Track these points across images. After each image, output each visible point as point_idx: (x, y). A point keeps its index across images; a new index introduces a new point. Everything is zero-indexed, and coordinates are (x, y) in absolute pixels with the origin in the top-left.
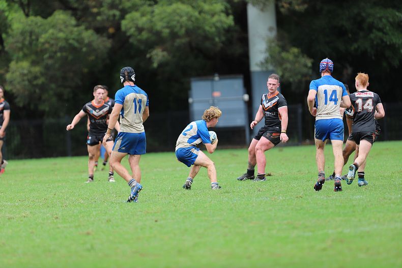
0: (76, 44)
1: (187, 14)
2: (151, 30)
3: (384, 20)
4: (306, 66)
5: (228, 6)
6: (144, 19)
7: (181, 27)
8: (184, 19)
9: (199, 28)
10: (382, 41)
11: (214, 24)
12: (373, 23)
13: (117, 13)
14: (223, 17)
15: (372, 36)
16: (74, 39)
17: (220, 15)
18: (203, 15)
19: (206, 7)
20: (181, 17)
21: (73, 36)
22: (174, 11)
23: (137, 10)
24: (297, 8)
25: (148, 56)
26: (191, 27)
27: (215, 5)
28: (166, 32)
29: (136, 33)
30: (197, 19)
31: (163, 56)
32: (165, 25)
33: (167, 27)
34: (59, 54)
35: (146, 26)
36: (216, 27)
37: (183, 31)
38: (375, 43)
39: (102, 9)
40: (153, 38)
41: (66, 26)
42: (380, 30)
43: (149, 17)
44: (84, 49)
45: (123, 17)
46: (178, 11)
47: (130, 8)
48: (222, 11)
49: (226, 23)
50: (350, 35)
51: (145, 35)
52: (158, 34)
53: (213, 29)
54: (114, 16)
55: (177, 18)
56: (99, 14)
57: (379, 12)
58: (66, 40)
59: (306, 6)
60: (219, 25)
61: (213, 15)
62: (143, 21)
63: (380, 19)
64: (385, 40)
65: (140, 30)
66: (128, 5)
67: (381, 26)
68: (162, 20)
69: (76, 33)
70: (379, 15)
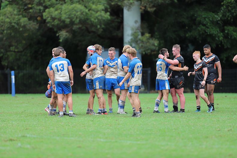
0: (16, 26)
1: (81, 10)
2: (59, 19)
3: (207, 19)
4: (154, 45)
5: (108, 7)
6: (56, 12)
7: (77, 18)
8: (79, 13)
9: (87, 19)
10: (206, 32)
11: (97, 17)
12: (201, 21)
13: (42, 8)
14: (103, 13)
15: (199, 28)
16: (15, 23)
17: (101, 12)
18: (91, 11)
19: (94, 7)
20: (77, 12)
21: (15, 21)
22: (73, 9)
23: (53, 7)
24: (149, 9)
25: (57, 35)
26: (83, 18)
27: (98, 6)
28: (68, 21)
29: (51, 21)
30: (87, 14)
31: (66, 35)
32: (67, 16)
33: (68, 18)
34: (5, 32)
35: (57, 17)
36: (98, 19)
37: (78, 20)
38: (201, 33)
39: (33, 5)
40: (62, 24)
41: (11, 15)
42: (204, 25)
43: (59, 11)
44: (21, 29)
45: (44, 11)
46: (76, 8)
47: (49, 5)
48: (103, 10)
49: (104, 17)
50: (187, 28)
51: (56, 22)
52: (64, 21)
53: (97, 20)
54: (40, 10)
55: (74, 12)
56: (31, 8)
57: (204, 14)
58: (10, 23)
59: (154, 9)
60: (100, 18)
61: (97, 12)
62: (55, 13)
63: (205, 18)
64: (207, 31)
65: (54, 19)
66: (48, 3)
67: (205, 23)
68: (65, 13)
69: (17, 19)
70: (203, 16)
